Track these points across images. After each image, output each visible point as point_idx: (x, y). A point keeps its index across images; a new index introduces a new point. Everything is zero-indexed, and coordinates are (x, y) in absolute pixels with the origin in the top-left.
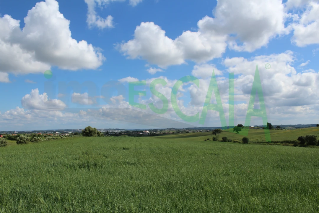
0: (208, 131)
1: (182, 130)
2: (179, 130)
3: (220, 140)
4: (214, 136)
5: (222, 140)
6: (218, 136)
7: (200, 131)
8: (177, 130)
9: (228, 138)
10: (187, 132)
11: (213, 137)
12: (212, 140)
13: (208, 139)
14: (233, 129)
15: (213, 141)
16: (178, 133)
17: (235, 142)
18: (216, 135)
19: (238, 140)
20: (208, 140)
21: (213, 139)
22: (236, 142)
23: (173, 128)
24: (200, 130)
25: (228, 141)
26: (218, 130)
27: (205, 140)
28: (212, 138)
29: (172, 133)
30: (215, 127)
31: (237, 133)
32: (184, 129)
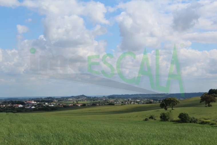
0: (152, 101)
1: (101, 98)
2: (94, 98)
3: (175, 119)
4: (163, 110)
5: (178, 119)
6: (170, 111)
7: (137, 102)
8: (91, 100)
9: (191, 116)
10: (111, 104)
11: (160, 113)
12: (159, 119)
13: (151, 117)
14: (199, 98)
15: (161, 121)
16: (94, 105)
17: (203, 123)
18: (166, 109)
19: (209, 119)
20: (151, 120)
21: (161, 117)
22: (206, 123)
23: (83, 96)
24: (137, 98)
25: (191, 122)
26: (170, 99)
27: (146, 120)
28: (160, 115)
29: (82, 106)
30: (164, 94)
31: (207, 105)
32: (104, 97)
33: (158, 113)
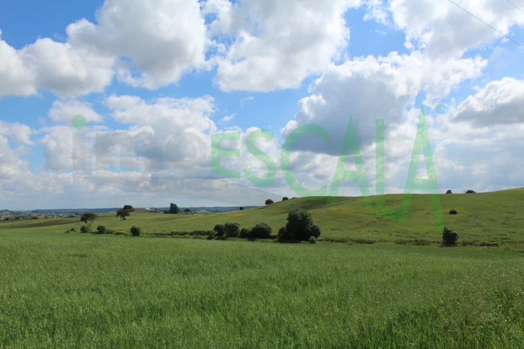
0: (74, 215)
1: (25, 213)
2: (18, 213)
3: (94, 231)
4: (83, 224)
5: (97, 231)
6: (90, 224)
7: (59, 216)
8: (15, 214)
9: (107, 228)
10: (35, 218)
11: (81, 225)
12: (80, 231)
13: (72, 230)
14: (116, 213)
15: (82, 232)
16: (17, 219)
17: (118, 234)
18: (86, 222)
19: (123, 230)
20: (72, 232)
21: (81, 229)
22: (121, 234)
23: (7, 210)
24: (59, 213)
25: (107, 233)
26: (90, 214)
27: (68, 232)
28: (80, 228)
29: (5, 220)
30: (85, 209)
31: (122, 218)
32: (28, 211)
33: (78, 226)
